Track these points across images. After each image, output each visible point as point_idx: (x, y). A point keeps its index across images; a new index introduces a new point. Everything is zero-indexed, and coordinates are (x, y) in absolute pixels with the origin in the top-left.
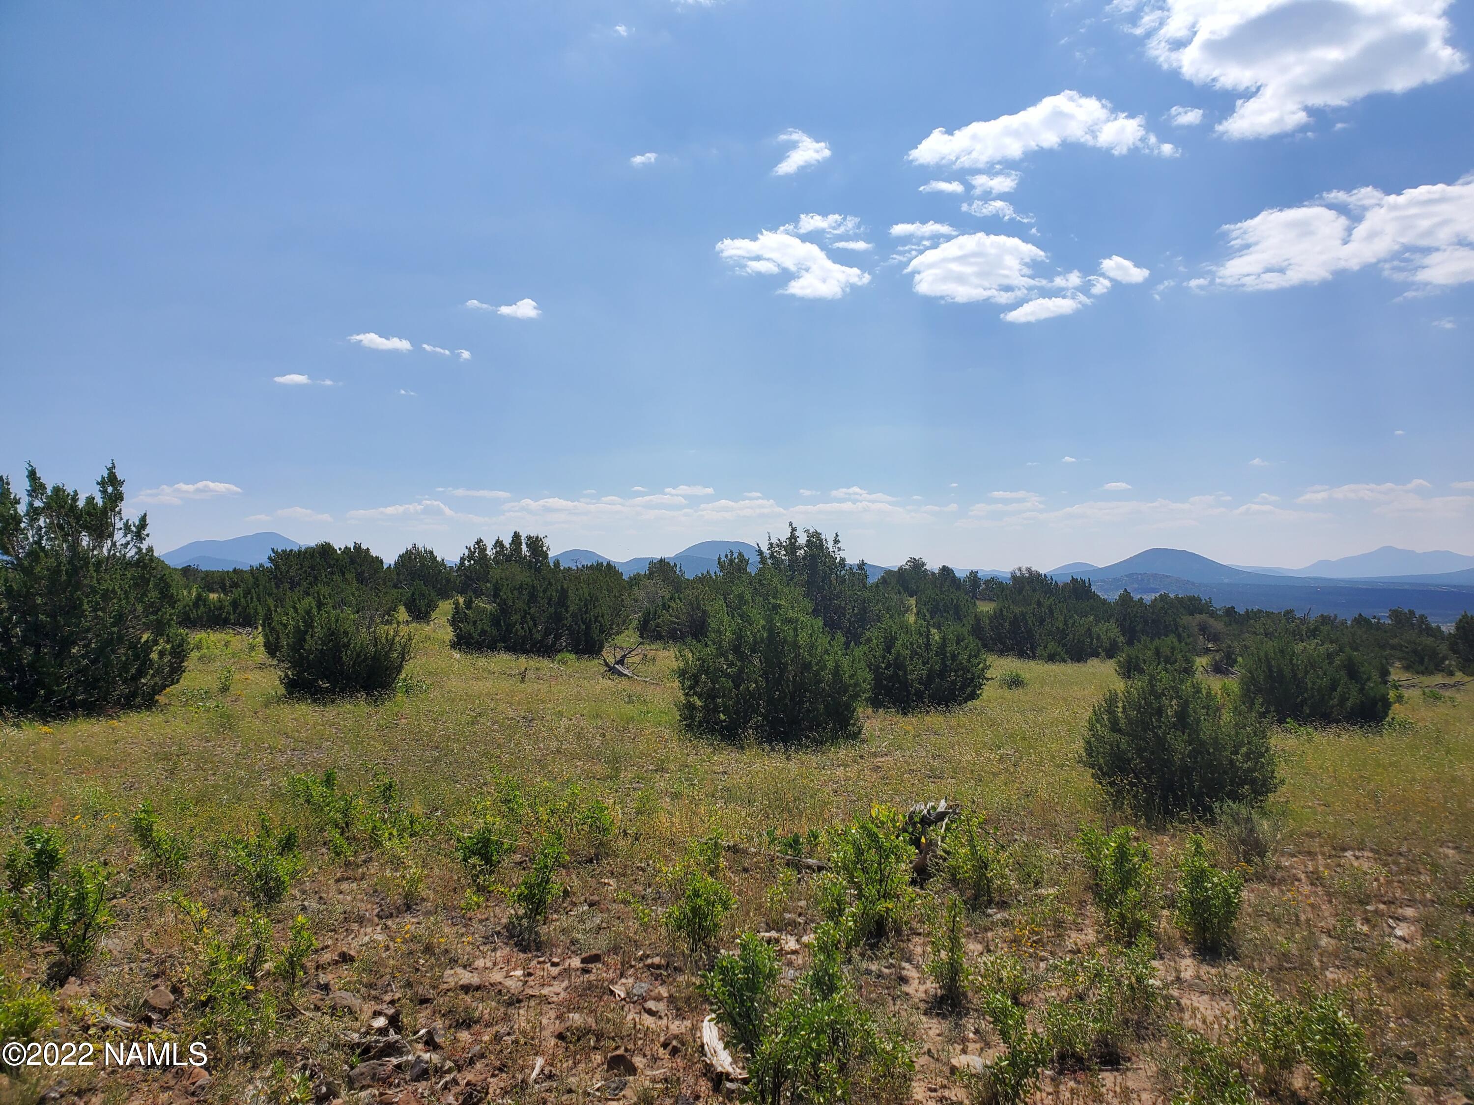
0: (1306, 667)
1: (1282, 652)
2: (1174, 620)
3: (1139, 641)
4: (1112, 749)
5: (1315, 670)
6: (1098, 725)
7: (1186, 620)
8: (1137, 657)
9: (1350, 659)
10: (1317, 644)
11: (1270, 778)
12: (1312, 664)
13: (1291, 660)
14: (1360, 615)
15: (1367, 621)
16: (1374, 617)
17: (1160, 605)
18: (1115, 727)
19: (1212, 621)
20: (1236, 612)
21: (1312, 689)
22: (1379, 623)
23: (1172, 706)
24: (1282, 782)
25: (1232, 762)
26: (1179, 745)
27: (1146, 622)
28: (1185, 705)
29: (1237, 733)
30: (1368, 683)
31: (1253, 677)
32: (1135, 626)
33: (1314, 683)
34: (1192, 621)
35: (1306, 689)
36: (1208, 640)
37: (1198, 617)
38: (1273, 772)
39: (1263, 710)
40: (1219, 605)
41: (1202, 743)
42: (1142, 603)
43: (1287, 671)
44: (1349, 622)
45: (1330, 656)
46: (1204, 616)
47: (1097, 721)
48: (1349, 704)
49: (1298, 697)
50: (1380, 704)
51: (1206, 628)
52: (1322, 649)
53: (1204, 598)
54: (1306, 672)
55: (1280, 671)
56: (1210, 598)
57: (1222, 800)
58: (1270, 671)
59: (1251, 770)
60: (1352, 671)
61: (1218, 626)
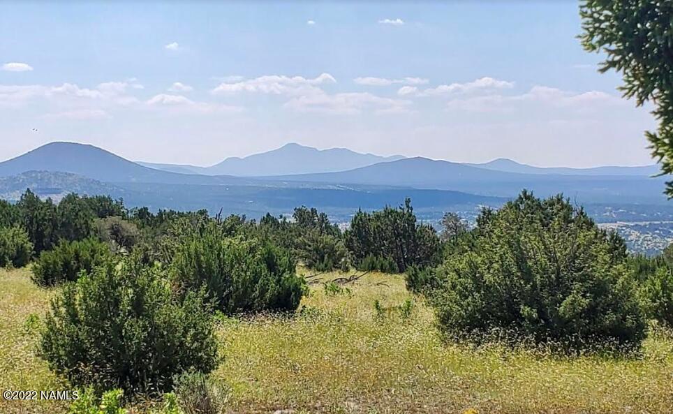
0: (232, 261)
1: (211, 247)
2: (86, 222)
3: (57, 245)
4: (73, 340)
5: (240, 264)
6: (56, 319)
7: (97, 222)
8: (55, 262)
9: (269, 252)
10: (241, 239)
11: (214, 356)
12: (238, 259)
13: (219, 255)
14: (268, 215)
15: (274, 221)
16: (281, 217)
17: (70, 206)
18: (73, 318)
19: (124, 224)
20: (148, 214)
21: (237, 282)
22: (284, 222)
23: (127, 295)
24: (223, 359)
25: (182, 343)
26: (136, 330)
27: (55, 226)
28: (140, 294)
29: (187, 316)
30: (284, 275)
31: (183, 273)
32: (43, 231)
33: (239, 276)
34: (105, 224)
35: (232, 282)
36: (120, 244)
37: (111, 220)
38: (215, 351)
39: (207, 295)
40: (130, 206)
41: (156, 327)
42: (51, 204)
43: (215, 266)
44: (258, 223)
45: (252, 250)
46: (117, 219)
47: (56, 314)
48: (268, 295)
49: (224, 291)
50: (293, 293)
51: (118, 231)
52: (245, 244)
53: (115, 199)
54: (232, 267)
55: (209, 266)
56: (121, 199)
57: (180, 372)
58: (200, 266)
59: (198, 350)
60: (271, 263)
61: (131, 229)
